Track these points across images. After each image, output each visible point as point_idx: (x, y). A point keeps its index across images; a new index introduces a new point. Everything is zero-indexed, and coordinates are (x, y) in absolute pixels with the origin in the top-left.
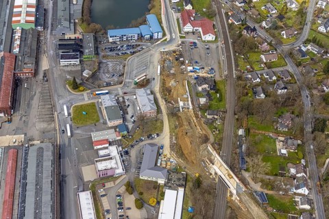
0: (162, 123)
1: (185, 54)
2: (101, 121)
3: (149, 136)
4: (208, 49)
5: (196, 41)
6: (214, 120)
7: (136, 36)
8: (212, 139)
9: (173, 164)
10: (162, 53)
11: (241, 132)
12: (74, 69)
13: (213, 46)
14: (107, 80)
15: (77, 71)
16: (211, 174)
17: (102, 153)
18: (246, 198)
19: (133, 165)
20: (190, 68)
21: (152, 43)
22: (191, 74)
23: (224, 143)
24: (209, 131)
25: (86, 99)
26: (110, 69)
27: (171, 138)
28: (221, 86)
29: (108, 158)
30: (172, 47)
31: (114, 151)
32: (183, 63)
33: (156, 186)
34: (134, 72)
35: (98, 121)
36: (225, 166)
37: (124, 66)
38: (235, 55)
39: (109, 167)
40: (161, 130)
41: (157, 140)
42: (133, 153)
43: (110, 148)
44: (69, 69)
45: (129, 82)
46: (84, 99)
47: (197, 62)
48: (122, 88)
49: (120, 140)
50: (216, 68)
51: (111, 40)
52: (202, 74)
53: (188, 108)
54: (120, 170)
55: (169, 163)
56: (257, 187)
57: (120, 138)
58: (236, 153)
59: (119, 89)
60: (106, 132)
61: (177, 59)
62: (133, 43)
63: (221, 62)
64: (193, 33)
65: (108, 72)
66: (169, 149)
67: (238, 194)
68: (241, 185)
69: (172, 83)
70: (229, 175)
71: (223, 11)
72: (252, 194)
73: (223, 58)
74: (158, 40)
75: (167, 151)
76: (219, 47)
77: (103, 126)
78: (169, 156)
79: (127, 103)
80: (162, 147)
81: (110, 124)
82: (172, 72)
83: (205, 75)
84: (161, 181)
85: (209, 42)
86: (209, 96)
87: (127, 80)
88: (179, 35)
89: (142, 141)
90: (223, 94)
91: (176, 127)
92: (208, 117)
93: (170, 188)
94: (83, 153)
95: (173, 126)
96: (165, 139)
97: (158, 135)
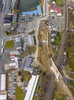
0: (36, 48)
1: (49, 21)
2: (14, 47)
3: (30, 54)
4: (58, 19)
5: (54, 16)
6: (55, 48)
7: (32, 14)
8: (53, 56)
9: (37, 65)
10: (41, 21)
11: (65, 53)
12: (8, 27)
13: (61, 18)
14: (19, 31)
15: (9, 28)
16: (51, 70)
17: (12, 59)
18: (62, 81)
19: (22, 65)
20: (50, 27)
21: (38, 17)
22: (50, 29)
23: (58, 58)
24: (53, 53)
25: (11, 39)
26: (21, 27)
27: (38, 55)
28: (61, 34)
29: (14, 61)
30: (45, 18)
31: (16, 59)
32: (48, 25)
33: (29, 73)
34: (29, 28)
35: (13, 47)
36: (56, 67)
37: (26, 26)
38: (68, 22)
39: (13, 65)
40: (35, 51)
41: (33, 55)
42: (23, 60)
44: (7, 27)
45: (27, 32)
46: (10, 39)
47: (53, 25)
48: (24, 35)
49: (20, 55)
50: (60, 27)
51: (23, 16)
52: (54, 29)
53: (46, 43)
54: (17, 67)
55: (35, 65)
56: (67, 77)
57: (20, 54)
58: (61, 62)
59: (23, 35)
60: (15, 52)
61: (46, 23)
62: (31, 17)
63: (63, 25)
64: (54, 13)
65: (20, 28)
66: (37, 59)
67: (59, 79)
68: (61, 76)
69: (42, 33)
70: (57, 71)
71: (67, 3)
72: (64, 79)
73: (64, 23)
74: (40, 15)
75: (36, 60)
76: (63, 18)
77: (15, 49)
78: (36, 62)
79: (25, 40)
80: (34, 58)
81: (17, 48)
82: (43, 28)
83: (55, 30)
84: (31, 72)
85: (59, 16)
86: (55, 38)
87: (26, 32)
88: (48, 13)
89: (27, 55)
90: (61, 38)
91: (41, 51)
92: (54, 47)
93: (34, 75)
94: (6, 59)
95: (40, 50)
96: (36, 55)
97: (33, 53)
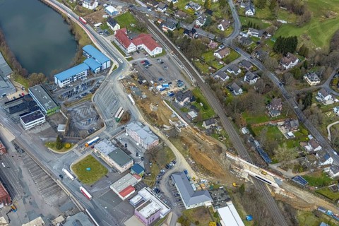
0: (169, 149)
1: (146, 75)
2: (110, 170)
3: (168, 167)
4: (162, 63)
5: (146, 59)
6: (213, 129)
7: (86, 72)
8: (224, 147)
9: (206, 183)
10: (122, 81)
11: (244, 131)
13: (165, 59)
14: (86, 127)
16: (244, 179)
17: (135, 200)
18: (289, 187)
19: (172, 200)
20: (159, 87)
21: (106, 75)
22: (163, 93)
23: (235, 146)
24: (216, 141)
25: (79, 154)
26: (82, 115)
27: (187, 160)
28: (198, 95)
29: (147, 203)
30: (127, 72)
31: (145, 193)
32: (148, 85)
33: (204, 211)
34: (108, 110)
35: (107, 172)
37: (94, 107)
38: (190, 61)
39: (153, 211)
40: (174, 156)
41: (176, 168)
42: (163, 188)
43: (141, 192)
45: (110, 122)
46: (77, 156)
47: (161, 79)
48: (108, 130)
49: (142, 181)
50: (182, 79)
51: (61, 85)
52: (174, 89)
53: (184, 126)
54: (165, 210)
55: (202, 185)
56: (290, 174)
57: (140, 179)
58: (253, 151)
59: (105, 132)
60: (124, 179)
61: (141, 83)
62: (85, 80)
63: (182, 71)
64: (138, 51)
65: (82, 119)
66: (192, 171)
67: (281, 186)
68: (278, 178)
69: (152, 108)
70: (262, 173)
71: (152, 22)
72: (291, 181)
73: (181, 67)
74: (108, 69)
75: (192, 174)
76: (172, 58)
77: (116, 175)
78: (197, 178)
79: (123, 143)
80: (186, 172)
81: (122, 170)
82: (144, 96)
83: (176, 89)
84: (208, 204)
85: (157, 56)
86: (193, 108)
87: (107, 121)
88: (125, 58)
89: (163, 174)
90: (205, 102)
91: (185, 148)
92: (207, 127)
93: (220, 206)
94: (115, 209)
95: (182, 149)
96: (182, 163)
97: (174, 162)
